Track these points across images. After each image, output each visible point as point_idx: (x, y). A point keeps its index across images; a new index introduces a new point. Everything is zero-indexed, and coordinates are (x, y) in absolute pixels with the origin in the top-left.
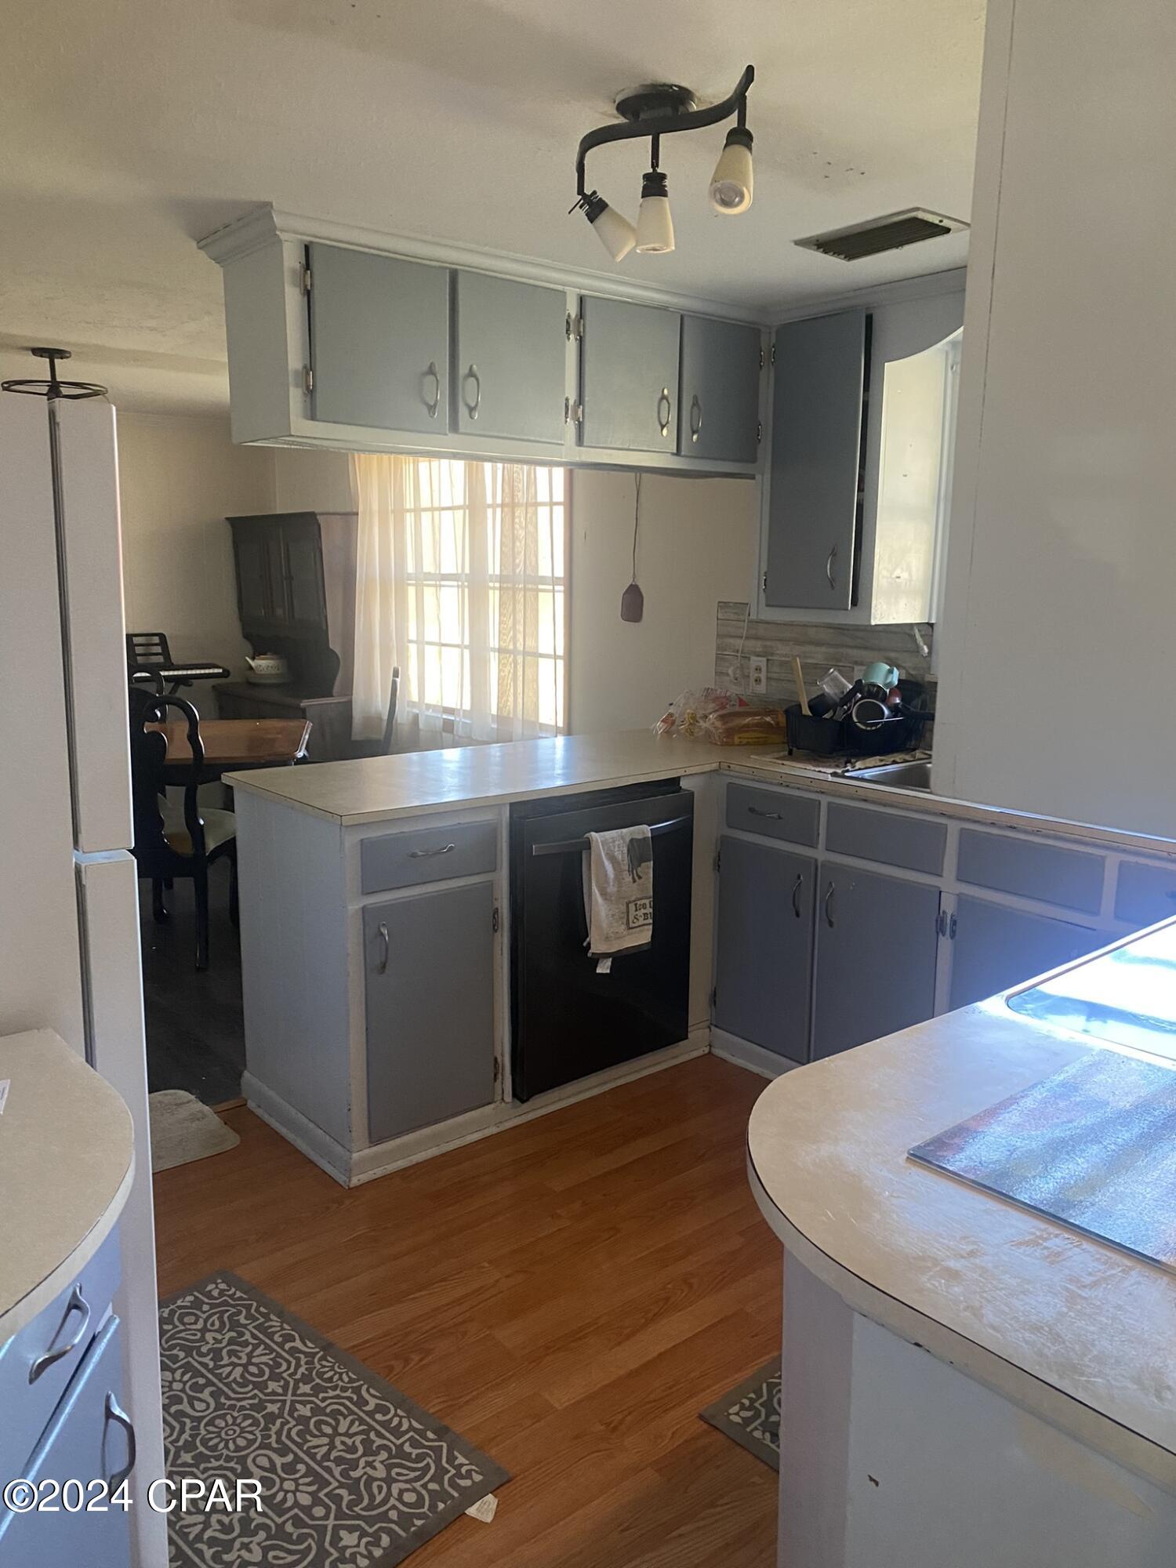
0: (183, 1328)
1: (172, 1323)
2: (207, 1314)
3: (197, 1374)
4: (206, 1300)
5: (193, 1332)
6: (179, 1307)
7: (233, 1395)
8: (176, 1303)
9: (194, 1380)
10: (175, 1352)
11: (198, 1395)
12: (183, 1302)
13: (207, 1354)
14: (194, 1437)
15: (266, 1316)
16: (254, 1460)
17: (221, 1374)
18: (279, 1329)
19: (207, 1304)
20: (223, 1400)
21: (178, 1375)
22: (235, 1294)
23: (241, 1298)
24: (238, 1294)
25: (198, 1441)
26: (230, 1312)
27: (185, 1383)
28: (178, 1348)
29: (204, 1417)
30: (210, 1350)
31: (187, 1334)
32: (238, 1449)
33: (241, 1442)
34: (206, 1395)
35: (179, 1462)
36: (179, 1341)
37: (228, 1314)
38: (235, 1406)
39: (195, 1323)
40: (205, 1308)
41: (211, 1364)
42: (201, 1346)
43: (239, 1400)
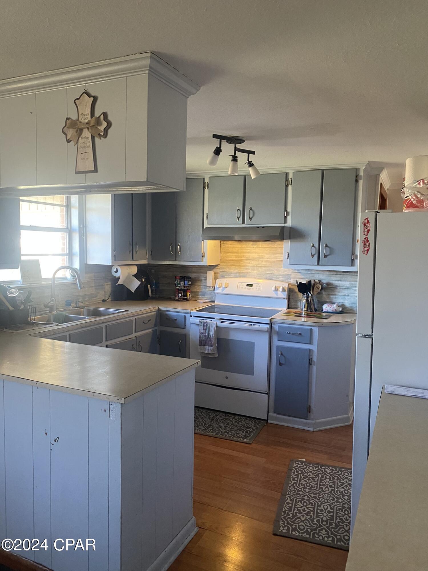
0: (306, 527)
1: (307, 530)
2: (296, 525)
3: (317, 513)
4: (291, 528)
5: (305, 523)
6: (299, 533)
7: (316, 503)
8: (299, 535)
9: (320, 513)
10: (316, 522)
11: (323, 509)
12: (297, 533)
13: (310, 515)
14: (334, 503)
15: (285, 512)
16: (329, 490)
17: (313, 509)
18: (287, 507)
19: (292, 527)
20: (320, 504)
21: (322, 516)
22: (282, 524)
23: (283, 521)
24: (281, 522)
25: (335, 501)
26: (290, 520)
27: (323, 514)
28: (314, 522)
29: (328, 504)
30: (308, 515)
31: (307, 524)
32: (328, 494)
33: (326, 495)
34: (322, 508)
35: (343, 501)
36: (311, 524)
37: (292, 520)
38: (319, 501)
39: (302, 525)
40: (294, 527)
41: (312, 512)
42: (308, 518)
43: (316, 502)
